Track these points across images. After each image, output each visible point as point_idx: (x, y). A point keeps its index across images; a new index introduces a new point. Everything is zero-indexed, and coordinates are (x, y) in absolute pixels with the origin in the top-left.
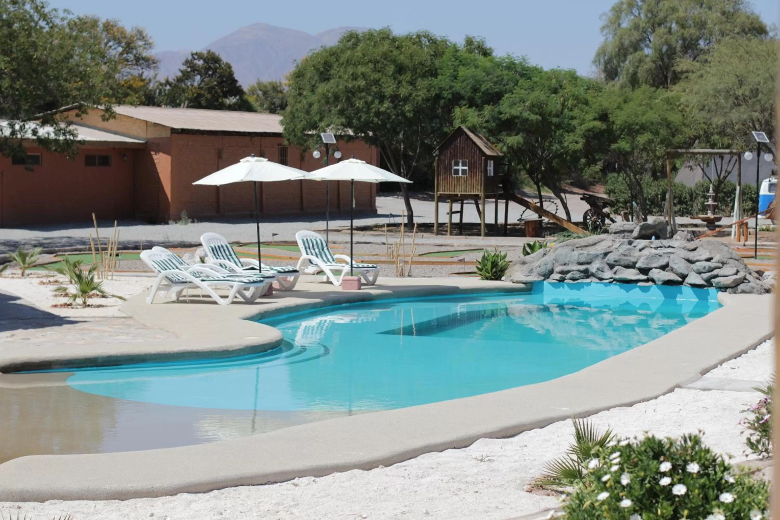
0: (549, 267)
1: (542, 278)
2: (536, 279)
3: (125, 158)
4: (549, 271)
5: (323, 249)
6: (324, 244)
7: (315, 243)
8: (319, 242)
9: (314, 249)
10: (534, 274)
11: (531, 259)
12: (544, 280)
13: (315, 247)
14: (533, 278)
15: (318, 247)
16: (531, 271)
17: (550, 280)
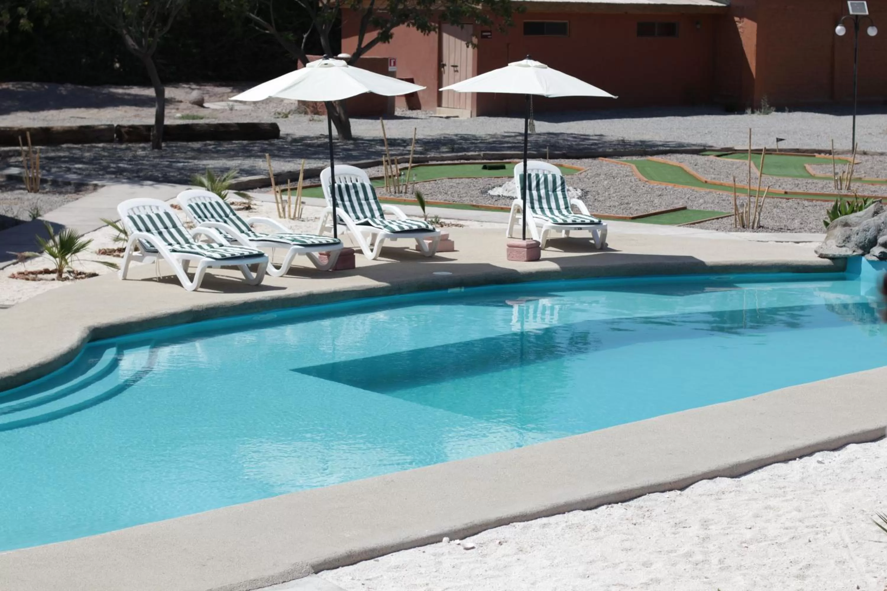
0: (870, 235)
1: (860, 252)
2: (849, 253)
3: (698, 26)
4: (869, 241)
5: (554, 190)
6: (559, 182)
7: (542, 180)
8: (550, 178)
9: (538, 190)
10: (851, 245)
11: (857, 220)
12: (863, 255)
13: (542, 186)
14: (846, 251)
15: (546, 187)
16: (848, 239)
17: (869, 257)
